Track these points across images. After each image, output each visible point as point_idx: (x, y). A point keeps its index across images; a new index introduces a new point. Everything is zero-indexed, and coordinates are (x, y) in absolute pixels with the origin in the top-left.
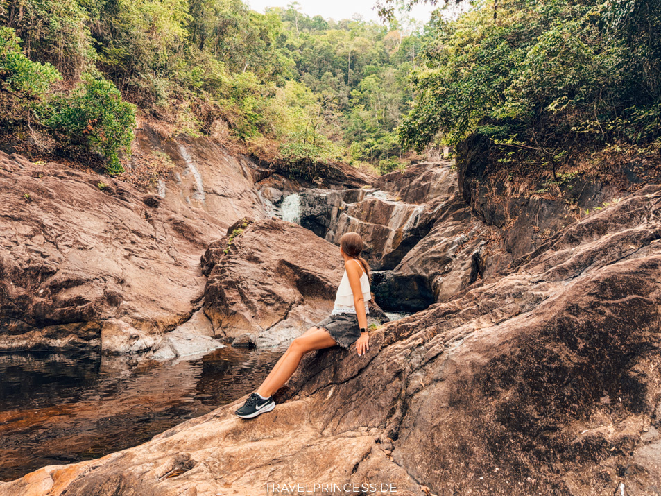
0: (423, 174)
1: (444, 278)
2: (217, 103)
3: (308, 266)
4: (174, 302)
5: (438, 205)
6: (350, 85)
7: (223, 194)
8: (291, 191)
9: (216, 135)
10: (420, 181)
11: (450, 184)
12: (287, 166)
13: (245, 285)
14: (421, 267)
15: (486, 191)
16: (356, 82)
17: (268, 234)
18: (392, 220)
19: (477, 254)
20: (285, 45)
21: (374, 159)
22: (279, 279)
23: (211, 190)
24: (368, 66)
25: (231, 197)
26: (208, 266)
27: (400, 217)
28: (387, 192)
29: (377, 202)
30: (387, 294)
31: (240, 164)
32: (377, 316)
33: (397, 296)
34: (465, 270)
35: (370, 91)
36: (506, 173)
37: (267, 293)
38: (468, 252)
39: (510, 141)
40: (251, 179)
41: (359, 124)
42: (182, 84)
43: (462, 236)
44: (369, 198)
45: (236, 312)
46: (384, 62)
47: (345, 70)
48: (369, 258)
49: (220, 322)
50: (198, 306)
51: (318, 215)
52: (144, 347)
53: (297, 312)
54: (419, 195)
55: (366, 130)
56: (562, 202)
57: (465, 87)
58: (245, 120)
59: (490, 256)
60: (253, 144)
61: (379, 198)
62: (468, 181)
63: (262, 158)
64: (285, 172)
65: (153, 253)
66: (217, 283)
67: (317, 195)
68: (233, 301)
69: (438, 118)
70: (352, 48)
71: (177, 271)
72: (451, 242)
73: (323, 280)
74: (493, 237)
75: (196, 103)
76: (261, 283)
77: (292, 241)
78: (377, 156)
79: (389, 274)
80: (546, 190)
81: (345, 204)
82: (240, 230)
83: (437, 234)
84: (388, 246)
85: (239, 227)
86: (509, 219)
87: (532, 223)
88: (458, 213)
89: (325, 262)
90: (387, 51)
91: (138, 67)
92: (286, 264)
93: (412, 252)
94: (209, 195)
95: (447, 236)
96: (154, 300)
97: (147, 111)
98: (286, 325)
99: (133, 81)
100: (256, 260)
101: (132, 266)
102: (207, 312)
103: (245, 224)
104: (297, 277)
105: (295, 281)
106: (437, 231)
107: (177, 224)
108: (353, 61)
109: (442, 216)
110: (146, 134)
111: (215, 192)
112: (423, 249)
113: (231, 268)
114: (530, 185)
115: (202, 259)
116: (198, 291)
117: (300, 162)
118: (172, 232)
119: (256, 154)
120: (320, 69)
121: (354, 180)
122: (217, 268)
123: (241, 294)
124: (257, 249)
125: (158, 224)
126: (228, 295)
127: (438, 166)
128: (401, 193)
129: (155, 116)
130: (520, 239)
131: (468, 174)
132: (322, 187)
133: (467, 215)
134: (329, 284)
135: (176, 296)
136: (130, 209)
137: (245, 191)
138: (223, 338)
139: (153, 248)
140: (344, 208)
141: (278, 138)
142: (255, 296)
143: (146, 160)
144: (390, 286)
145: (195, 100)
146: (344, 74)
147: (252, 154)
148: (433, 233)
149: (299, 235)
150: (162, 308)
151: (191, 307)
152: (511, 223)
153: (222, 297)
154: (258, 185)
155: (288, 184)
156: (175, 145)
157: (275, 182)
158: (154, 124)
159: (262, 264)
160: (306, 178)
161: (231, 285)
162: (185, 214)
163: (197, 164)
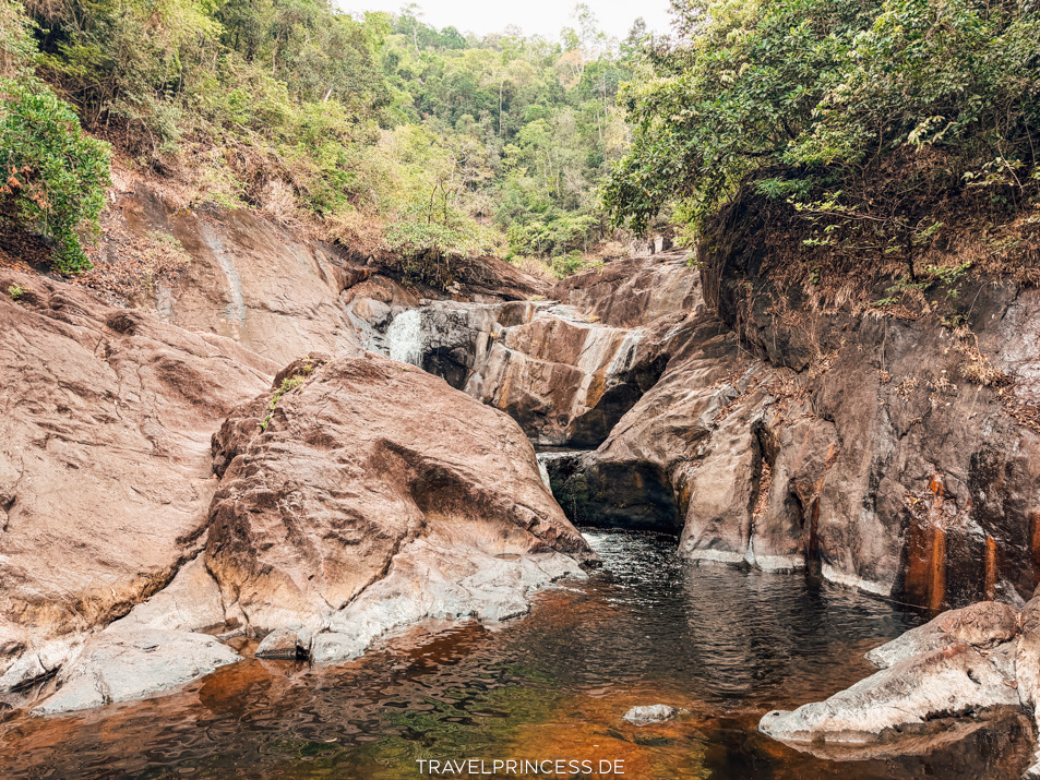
0: (636, 276)
1: (696, 469)
2: (274, 151)
3: (436, 451)
4: (135, 544)
5: (668, 328)
6: (504, 136)
7: (280, 309)
8: (404, 304)
9: (270, 207)
10: (631, 287)
11: (686, 293)
12: (399, 262)
13: (296, 502)
14: (650, 444)
15: (767, 303)
16: (512, 132)
17: (356, 386)
18: (585, 355)
19: (760, 422)
20: (397, 70)
21: (542, 255)
22: (374, 482)
23: (256, 303)
24: (531, 106)
25: (296, 314)
26: (225, 455)
27: (599, 350)
28: (574, 307)
29: (558, 325)
30: (585, 496)
31: (315, 258)
32: (574, 550)
33: (604, 501)
34: (739, 453)
35: (536, 146)
36: (805, 269)
37: (346, 517)
38: (743, 419)
39: (826, 206)
40: (333, 283)
41: (518, 200)
42: (210, 118)
43: (725, 386)
44: (542, 317)
45: (271, 569)
46: (556, 100)
47: (493, 112)
48: (546, 424)
49: (237, 589)
50: (194, 548)
51: (454, 347)
52: (38, 671)
53: (411, 557)
54: (632, 312)
55: (530, 207)
56: (933, 322)
57: (730, 108)
58: (325, 183)
59: (788, 426)
60: (337, 224)
61: (560, 317)
62: (730, 284)
63: (354, 247)
64: (395, 272)
65: (105, 431)
66: (235, 498)
67: (450, 311)
68: (268, 541)
69: (680, 166)
70: (505, 77)
71: (156, 470)
72: (705, 398)
73: (464, 478)
74: (787, 390)
75: (236, 150)
76: (334, 495)
77: (405, 398)
78: (548, 251)
79: (589, 458)
80: (894, 300)
81: (501, 328)
82: (299, 378)
83: (675, 383)
84: (580, 403)
85: (296, 372)
86: (820, 356)
87: (872, 364)
88: (712, 344)
89: (469, 441)
90: (562, 83)
91: (125, 82)
92: (390, 448)
93: (630, 417)
94: (253, 312)
95: (695, 388)
96: (83, 545)
97: (143, 160)
98: (386, 591)
99: (116, 107)
100: (324, 441)
102: (211, 564)
103: (308, 367)
104: (413, 473)
105: (408, 484)
106: (674, 377)
107: (169, 367)
108: (507, 99)
109: (682, 349)
110: (140, 203)
111: (264, 306)
112: (652, 411)
113: (270, 463)
114: (857, 290)
115: (215, 443)
116: (196, 514)
117: (421, 256)
118: (158, 385)
119: (344, 241)
120: (454, 110)
121: (514, 287)
122: (239, 463)
123: (288, 521)
124: (330, 419)
125: (129, 370)
126: (256, 526)
127: (662, 261)
128: (599, 309)
129: (159, 171)
130: (850, 395)
131: (727, 274)
132: (459, 298)
133: (731, 348)
134: (478, 486)
135: (144, 530)
136: (71, 337)
137: (320, 304)
138: (242, 629)
139: (107, 420)
140: (499, 335)
141: (381, 213)
142: (318, 526)
143: (136, 248)
144: (590, 481)
145: (233, 146)
146: (493, 119)
147: (337, 241)
148: (668, 381)
149: (419, 388)
150: (104, 563)
151: (177, 553)
152: (824, 363)
153: (242, 531)
154: (347, 294)
155: (400, 294)
156: (194, 223)
157: (378, 289)
158: (156, 184)
159: (339, 451)
160: (432, 283)
161: (265, 502)
162: (189, 346)
163: (232, 256)
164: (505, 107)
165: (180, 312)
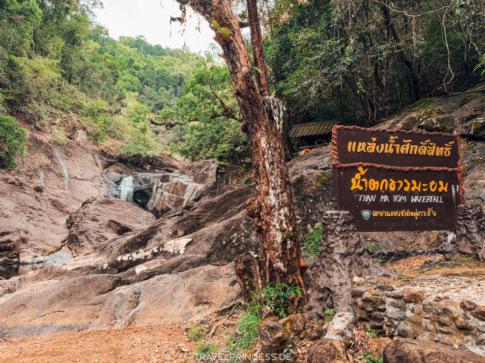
2: (80, 119)
3: (125, 223)
4: (53, 242)
5: (208, 186)
6: (179, 96)
7: (81, 178)
8: (128, 174)
9: (78, 140)
10: (204, 171)
12: (126, 158)
13: (89, 233)
17: (104, 206)
20: (133, 66)
22: (108, 230)
23: (73, 176)
25: (87, 180)
26: (70, 224)
28: (187, 176)
29: (179, 183)
31: (94, 158)
37: (100, 236)
40: (101, 167)
42: (56, 108)
44: (175, 180)
45: (83, 245)
47: (175, 87)
49: (76, 250)
50: (65, 243)
51: (144, 190)
52: (40, 261)
54: (203, 179)
58: (99, 130)
60: (103, 145)
61: (181, 180)
63: (109, 153)
64: (125, 161)
65: (41, 218)
66: (75, 232)
67: (144, 177)
68: (82, 240)
70: (180, 72)
71: (54, 227)
75: (65, 119)
76: (98, 232)
77: (118, 209)
80: (241, 184)
81: (161, 183)
82: (89, 204)
85: (88, 202)
89: (136, 220)
91: (27, 100)
92: (113, 222)
94: (72, 180)
96: (43, 241)
97: (33, 127)
99: (23, 109)
100: (96, 220)
101: (31, 225)
102: (69, 246)
103: (92, 201)
104: (118, 228)
105: (117, 230)
107: (54, 202)
108: (181, 81)
110: (31, 142)
111: (76, 178)
113: (82, 225)
115: (67, 221)
116: (65, 236)
117: (134, 156)
118: (51, 206)
119: (105, 151)
120: (158, 85)
121: (170, 167)
122: (75, 225)
123: (87, 237)
124: (97, 215)
125: (43, 202)
126: (80, 237)
128: (194, 177)
129: (38, 129)
132: (149, 171)
135: (54, 239)
136: (27, 194)
137: (96, 176)
139: (41, 215)
140: (160, 186)
142: (94, 238)
143: (31, 159)
146: (174, 89)
147: (103, 151)
150: (48, 244)
151: (61, 244)
153: (77, 239)
154: (105, 171)
155: (126, 170)
156: (51, 148)
157: (118, 168)
158: (37, 135)
159: (99, 222)
160: (139, 165)
161: (82, 233)
162: (58, 195)
163: (65, 160)
164: (180, 84)
165: (47, 181)
